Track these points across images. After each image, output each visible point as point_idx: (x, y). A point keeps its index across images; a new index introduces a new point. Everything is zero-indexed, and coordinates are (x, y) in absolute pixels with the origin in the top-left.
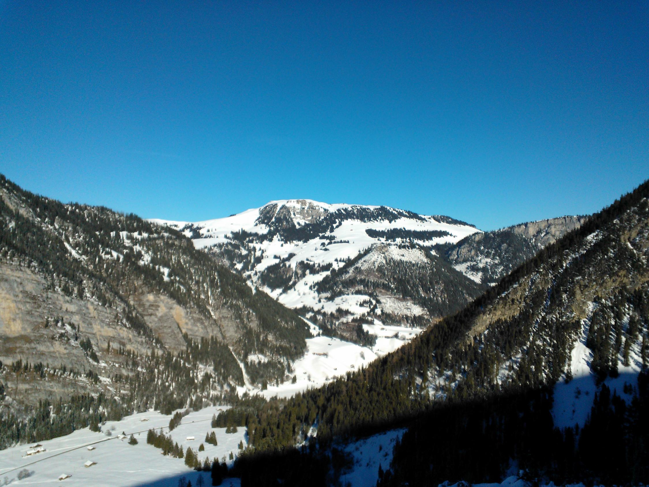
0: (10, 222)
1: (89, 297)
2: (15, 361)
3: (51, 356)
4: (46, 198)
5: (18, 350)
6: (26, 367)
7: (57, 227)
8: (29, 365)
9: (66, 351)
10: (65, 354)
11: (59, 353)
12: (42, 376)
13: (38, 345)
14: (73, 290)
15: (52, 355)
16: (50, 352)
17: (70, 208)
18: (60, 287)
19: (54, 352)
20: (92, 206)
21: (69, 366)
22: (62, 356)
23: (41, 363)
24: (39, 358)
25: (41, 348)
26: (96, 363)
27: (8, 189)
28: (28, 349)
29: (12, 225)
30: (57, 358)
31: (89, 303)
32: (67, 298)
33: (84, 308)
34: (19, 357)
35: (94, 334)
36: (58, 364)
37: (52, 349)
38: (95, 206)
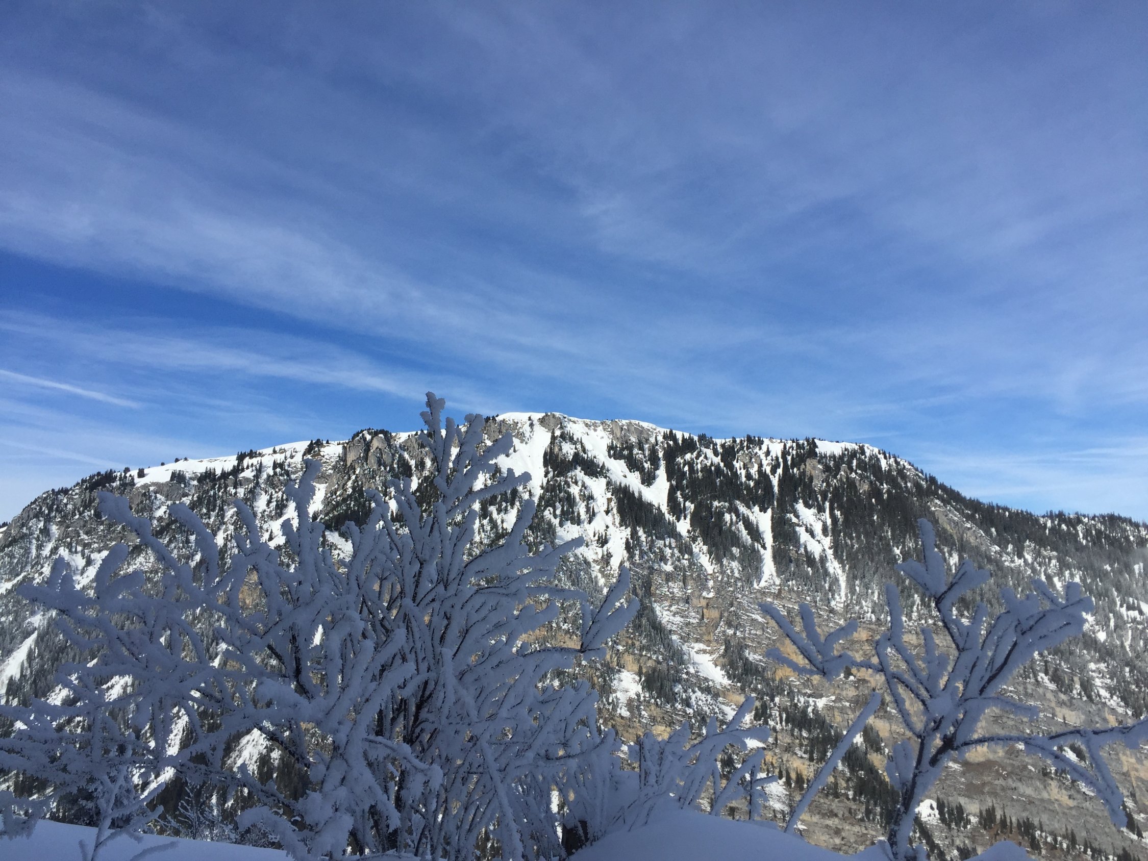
0: (951, 555)
1: (1105, 698)
2: (984, 808)
3: (1045, 808)
4: (1006, 509)
5: (986, 789)
6: (1003, 822)
7: (1030, 561)
8: (1008, 820)
9: (1071, 803)
10: (1071, 808)
11: (1060, 805)
12: (1035, 845)
13: (1019, 784)
14: (1073, 680)
15: (1046, 806)
16: (1042, 800)
17: (1049, 524)
18: (1046, 674)
19: (1050, 801)
20: (1091, 515)
21: (1081, 835)
22: (1066, 811)
23: (1028, 819)
24: (1025, 810)
25: (1027, 790)
26: (1135, 837)
27: (943, 500)
28: (1003, 789)
29: (954, 560)
30: (1058, 813)
31: (1106, 709)
32: (1063, 697)
33: (1097, 719)
34: (989, 802)
35: (1124, 774)
36: (1059, 826)
37: (1045, 795)
38: (1097, 514)
